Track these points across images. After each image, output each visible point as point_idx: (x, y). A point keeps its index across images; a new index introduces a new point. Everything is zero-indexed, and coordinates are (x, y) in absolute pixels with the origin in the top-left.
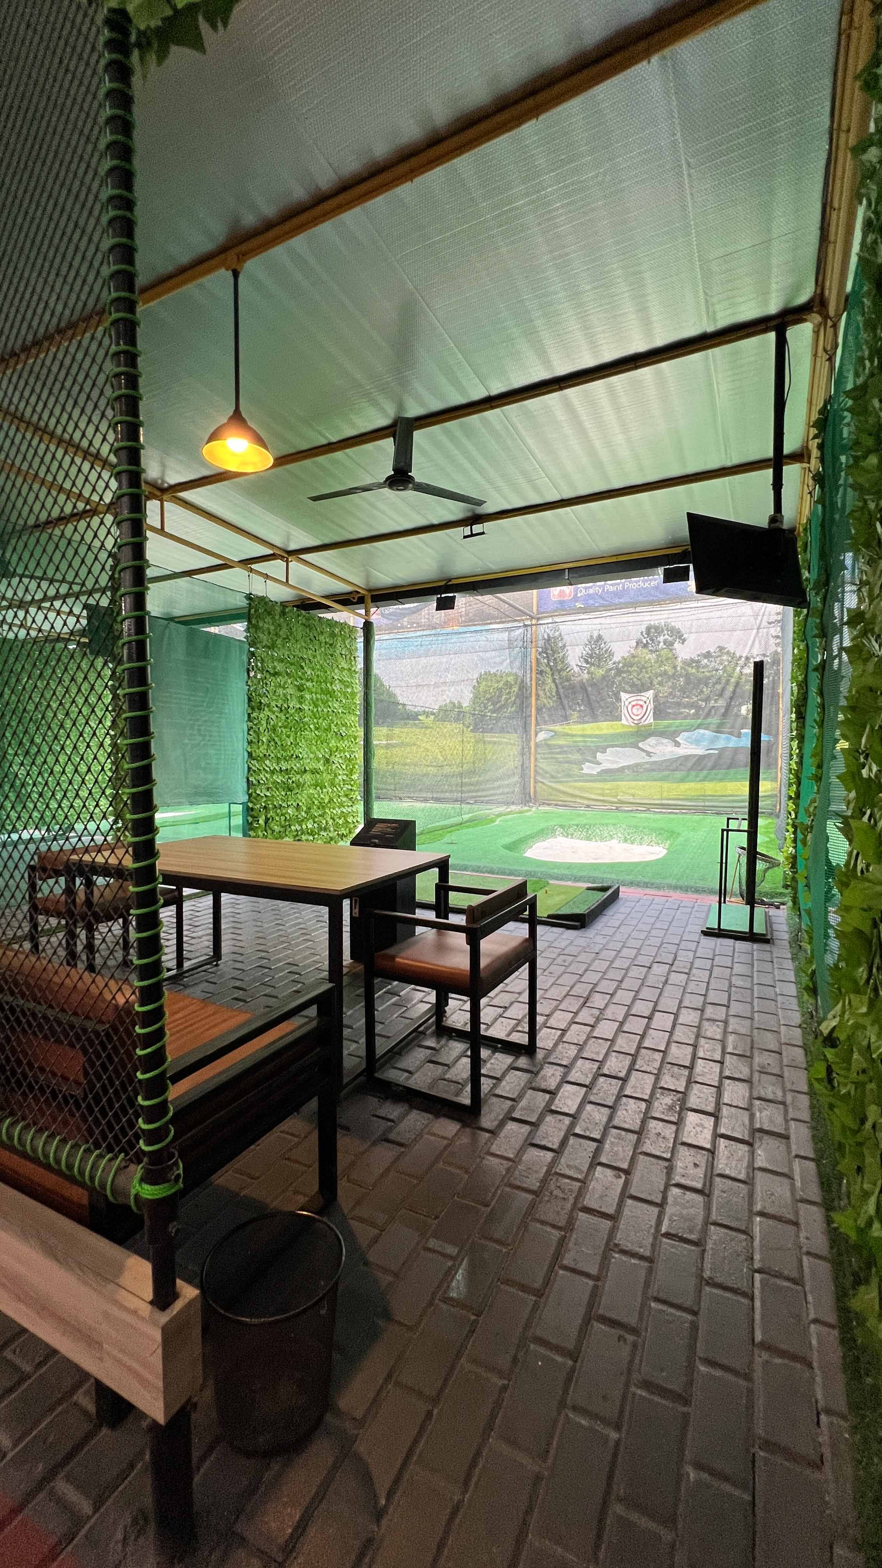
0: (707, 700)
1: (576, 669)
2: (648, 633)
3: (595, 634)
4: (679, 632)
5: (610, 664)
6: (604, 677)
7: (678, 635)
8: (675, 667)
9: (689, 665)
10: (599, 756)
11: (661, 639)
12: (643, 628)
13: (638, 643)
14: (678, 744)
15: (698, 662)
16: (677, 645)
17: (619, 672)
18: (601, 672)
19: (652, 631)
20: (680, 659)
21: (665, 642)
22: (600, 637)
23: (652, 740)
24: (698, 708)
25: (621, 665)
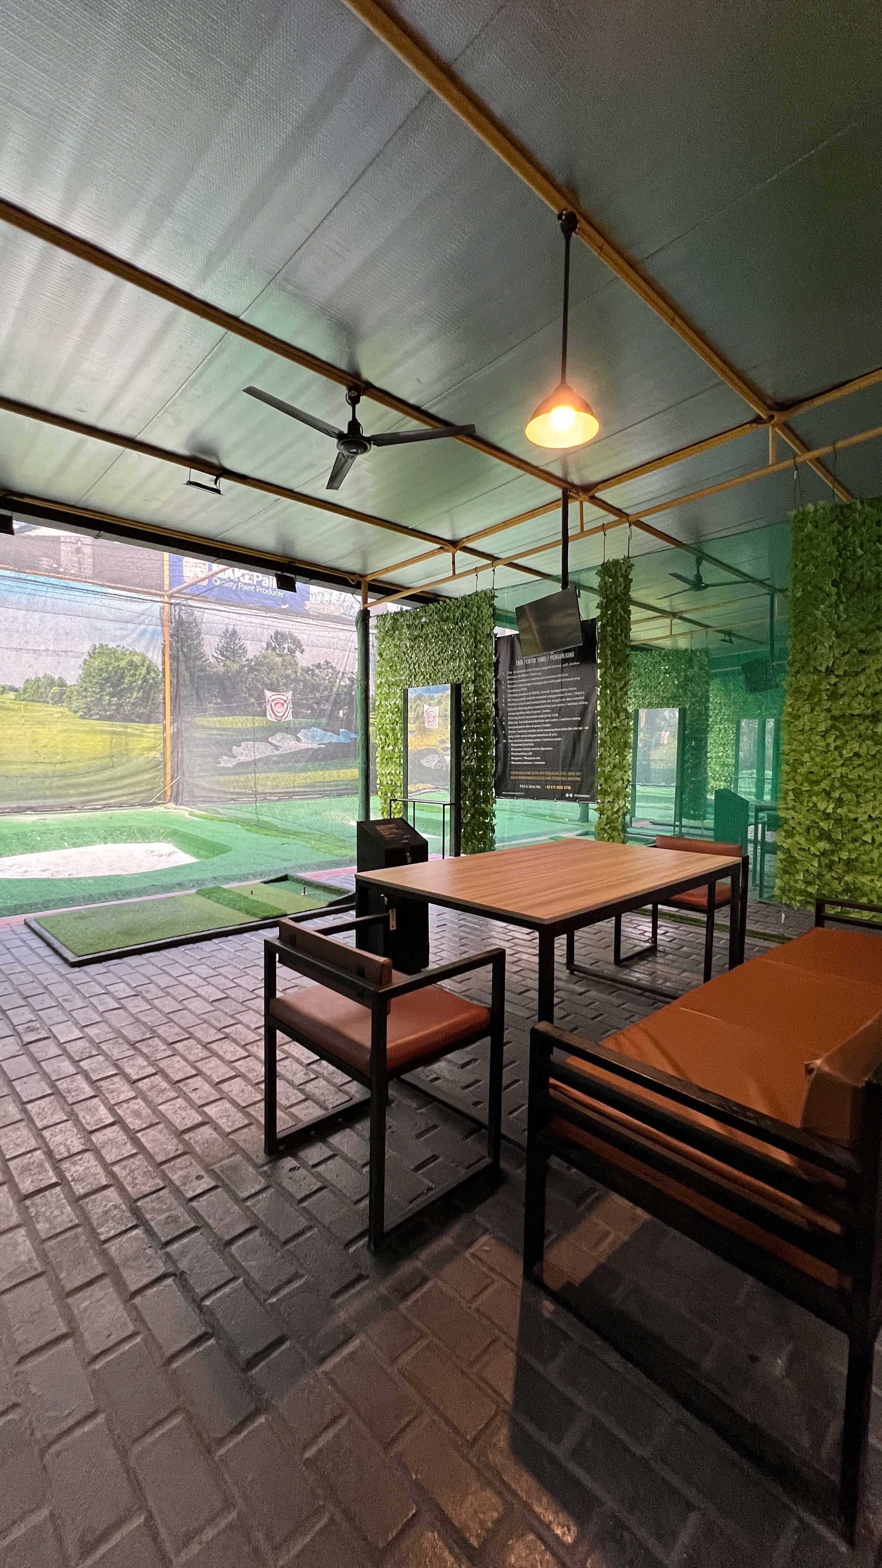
3: (230, 628)
5: (244, 661)
9: (307, 672)
10: (235, 749)
11: (286, 646)
12: (272, 632)
13: (269, 645)
15: (313, 671)
17: (252, 670)
23: (279, 736)
24: (312, 709)
25: (253, 663)
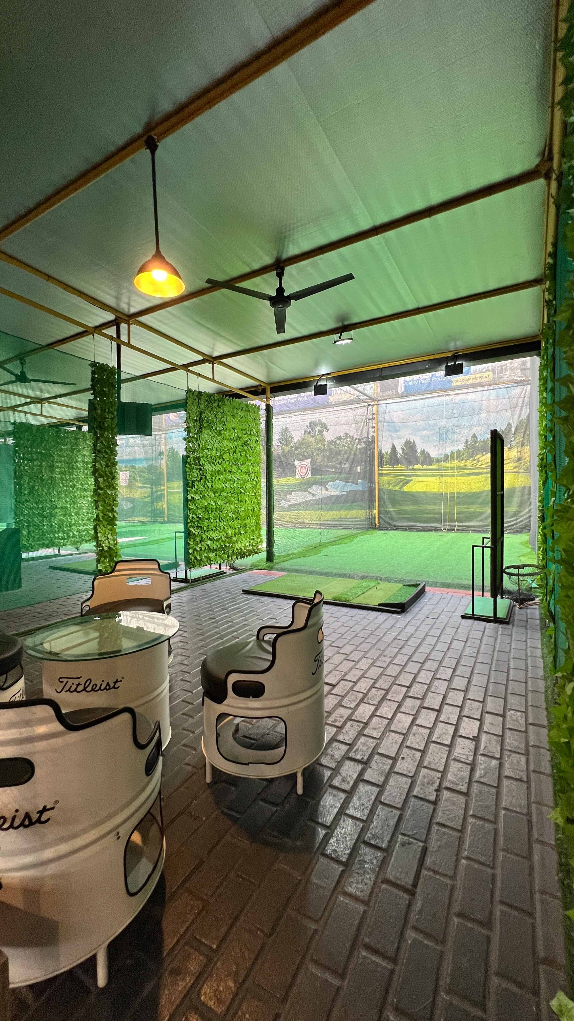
0: (341, 463)
1: (276, 447)
2: (310, 426)
4: (325, 425)
6: (289, 451)
7: (325, 427)
8: (324, 445)
14: (327, 489)
16: (325, 433)
18: (288, 448)
19: (312, 425)
20: (326, 440)
21: (319, 431)
22: (286, 429)
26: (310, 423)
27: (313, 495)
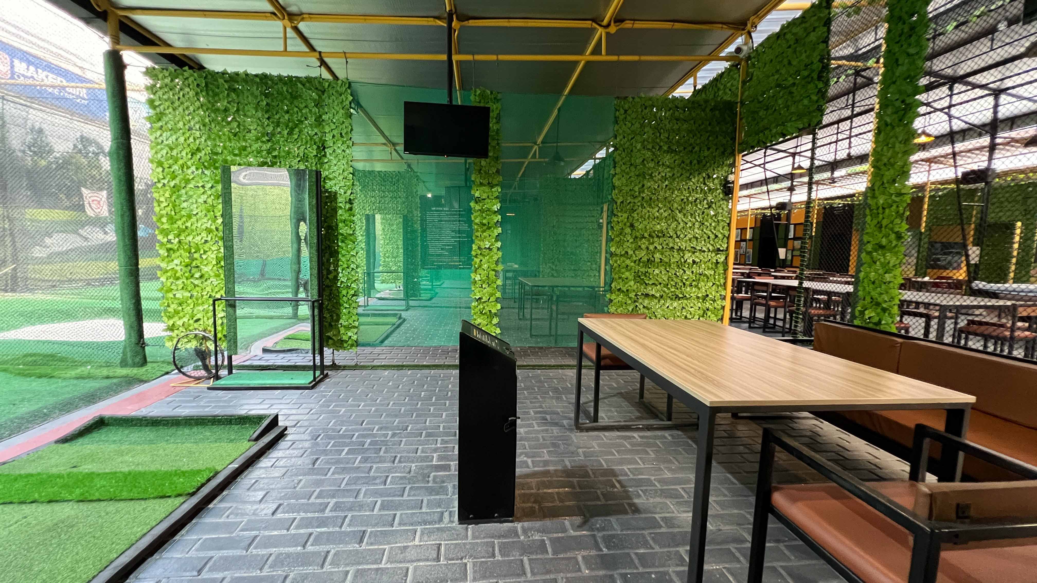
1: (20, 154)
2: (81, 140)
3: (37, 126)
5: (51, 158)
6: (48, 167)
10: (48, 241)
12: (78, 135)
13: (75, 146)
14: (106, 233)
17: (60, 167)
18: (43, 163)
19: (84, 141)
22: (41, 131)
23: (88, 229)
25: (61, 161)
26: (82, 137)
27: (86, 239)
